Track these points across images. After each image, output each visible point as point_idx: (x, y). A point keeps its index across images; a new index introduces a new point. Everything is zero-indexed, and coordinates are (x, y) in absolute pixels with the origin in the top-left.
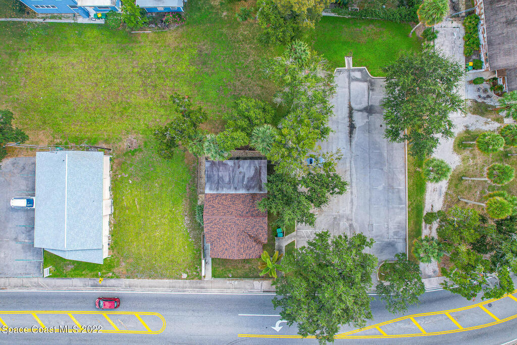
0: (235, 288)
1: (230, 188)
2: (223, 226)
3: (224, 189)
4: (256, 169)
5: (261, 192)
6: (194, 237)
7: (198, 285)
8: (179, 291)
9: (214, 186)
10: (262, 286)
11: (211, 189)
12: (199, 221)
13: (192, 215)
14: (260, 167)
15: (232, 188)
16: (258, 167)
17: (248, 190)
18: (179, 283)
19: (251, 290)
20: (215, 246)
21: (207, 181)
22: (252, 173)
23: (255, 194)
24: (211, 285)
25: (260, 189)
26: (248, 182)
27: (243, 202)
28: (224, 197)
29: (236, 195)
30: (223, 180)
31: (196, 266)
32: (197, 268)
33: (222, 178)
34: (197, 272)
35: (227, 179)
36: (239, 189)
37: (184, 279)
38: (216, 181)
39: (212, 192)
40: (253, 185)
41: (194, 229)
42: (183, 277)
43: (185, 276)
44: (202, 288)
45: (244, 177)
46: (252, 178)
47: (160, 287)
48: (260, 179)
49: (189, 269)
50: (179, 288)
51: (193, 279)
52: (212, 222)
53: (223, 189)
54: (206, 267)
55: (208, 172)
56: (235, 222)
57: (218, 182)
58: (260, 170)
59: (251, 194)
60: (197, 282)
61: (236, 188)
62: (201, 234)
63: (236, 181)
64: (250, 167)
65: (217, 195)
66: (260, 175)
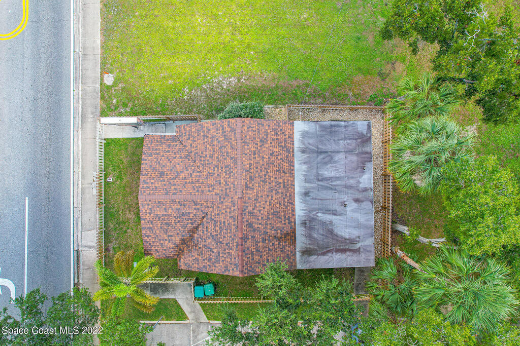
0: (83, 189)
1: (307, 180)
2: (217, 166)
3: (304, 167)
4: (352, 241)
5: (298, 254)
6: (192, 98)
7: (90, 110)
8: (76, 68)
9: (311, 141)
10: (90, 247)
11: (305, 134)
12: (228, 108)
13: (241, 94)
14: (357, 251)
15: (308, 185)
16: (358, 246)
17: (304, 224)
18: (94, 69)
19: (80, 224)
20: (169, 146)
21: (322, 126)
22: (344, 231)
23: (293, 242)
24: (88, 137)
25: (307, 252)
26: (323, 223)
27: (276, 214)
28: (286, 165)
29: (292, 197)
30: (326, 163)
31: (130, 105)
32: (125, 105)
33: (331, 161)
34: (116, 107)
35: (327, 172)
36: (305, 202)
37: (102, 79)
38: (323, 148)
39: (297, 137)
40: (315, 236)
41: (209, 97)
42: (106, 76)
43: (109, 80)
44: (83, 117)
45: (334, 213)
46: (331, 232)
47: (84, 26)
48: (329, 251)
49: (123, 89)
50: (84, 69)
51: (103, 98)
52: (227, 139)
53: (305, 163)
54: (128, 128)
55: (345, 127)
56: (227, 195)
57: (321, 153)
58: (350, 250)
59: (294, 232)
60: (96, 108)
61: (306, 194)
62: (199, 113)
63: (325, 194)
64: (359, 226)
65: (290, 151)
66: (338, 251)
